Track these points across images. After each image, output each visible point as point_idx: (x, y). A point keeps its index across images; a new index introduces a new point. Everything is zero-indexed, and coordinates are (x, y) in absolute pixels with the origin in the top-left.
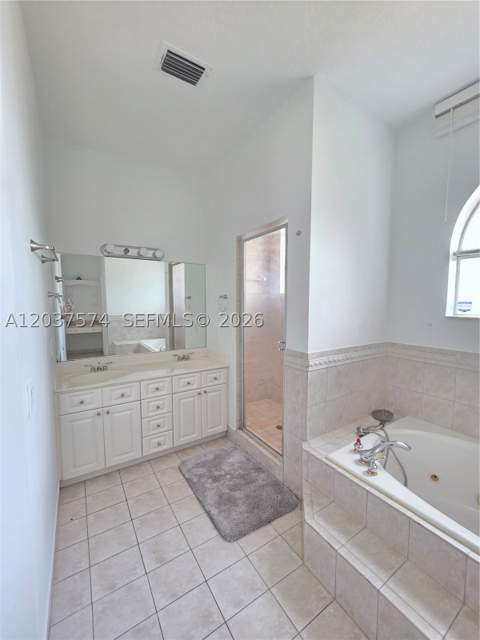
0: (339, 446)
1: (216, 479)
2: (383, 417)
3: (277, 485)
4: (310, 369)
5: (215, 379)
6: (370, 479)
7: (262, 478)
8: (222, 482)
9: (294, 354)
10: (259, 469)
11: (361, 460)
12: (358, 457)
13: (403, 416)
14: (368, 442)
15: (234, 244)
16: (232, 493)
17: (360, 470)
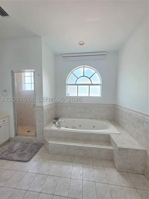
0: (51, 126)
1: (13, 152)
2: (57, 119)
3: (35, 144)
4: (44, 110)
5: (4, 121)
6: (60, 129)
7: (30, 145)
8: (17, 152)
9: (38, 107)
10: (28, 143)
11: (57, 127)
12: (56, 126)
13: (60, 118)
14: (57, 123)
15: (10, 73)
16: (22, 152)
17: (58, 128)
